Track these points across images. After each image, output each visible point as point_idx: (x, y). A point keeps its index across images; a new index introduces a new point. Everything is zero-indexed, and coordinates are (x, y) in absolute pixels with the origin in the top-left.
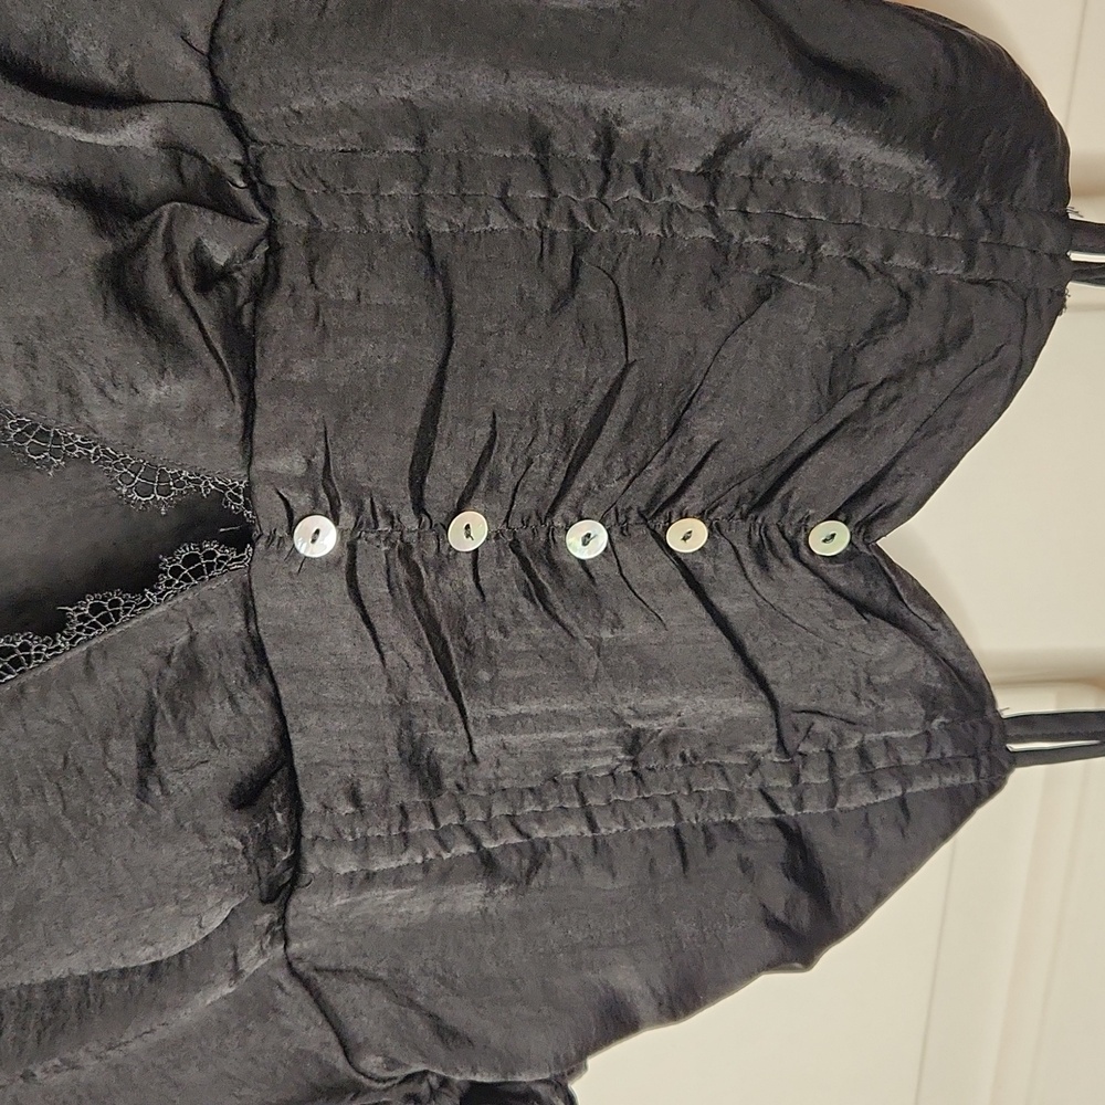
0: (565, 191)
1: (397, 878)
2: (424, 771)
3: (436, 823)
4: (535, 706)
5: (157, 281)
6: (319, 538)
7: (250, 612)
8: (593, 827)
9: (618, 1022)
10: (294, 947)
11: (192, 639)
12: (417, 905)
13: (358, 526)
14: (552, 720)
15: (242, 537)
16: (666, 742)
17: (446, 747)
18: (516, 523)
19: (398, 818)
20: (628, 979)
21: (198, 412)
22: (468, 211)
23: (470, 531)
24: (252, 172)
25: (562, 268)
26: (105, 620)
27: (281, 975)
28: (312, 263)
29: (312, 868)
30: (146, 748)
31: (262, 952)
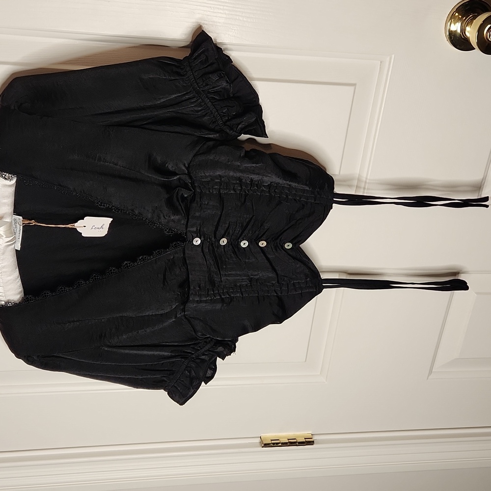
0: (244, 187)
1: (206, 302)
2: (212, 282)
3: (214, 292)
4: (233, 273)
5: (175, 200)
6: (197, 241)
7: (184, 253)
8: (242, 295)
9: (245, 332)
10: (186, 313)
11: (173, 258)
12: (209, 307)
13: (204, 240)
14: (237, 275)
15: (184, 240)
16: (257, 280)
17: (217, 279)
18: (232, 240)
19: (207, 291)
20: (247, 323)
21: (179, 220)
22: (228, 191)
23: (224, 242)
24: (193, 183)
25: (243, 200)
26: (160, 254)
27: (183, 318)
28: (201, 198)
29: (191, 299)
30: (164, 275)
31: (180, 314)
